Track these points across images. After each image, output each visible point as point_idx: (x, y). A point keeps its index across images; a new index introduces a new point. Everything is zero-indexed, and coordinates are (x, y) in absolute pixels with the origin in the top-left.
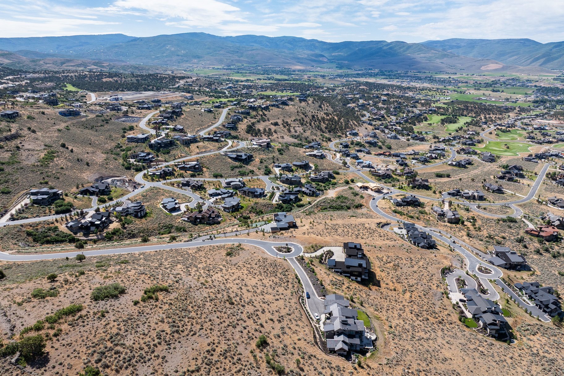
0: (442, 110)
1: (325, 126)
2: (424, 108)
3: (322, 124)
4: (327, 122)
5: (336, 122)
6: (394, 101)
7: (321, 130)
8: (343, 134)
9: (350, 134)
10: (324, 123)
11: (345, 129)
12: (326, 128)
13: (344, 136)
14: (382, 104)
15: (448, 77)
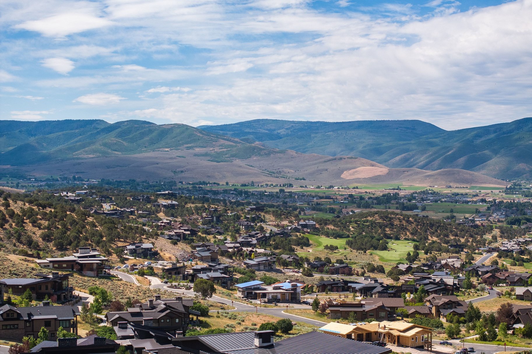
0: (331, 227)
1: (39, 232)
2: (285, 223)
3: (29, 227)
4: (45, 223)
5: (74, 222)
6: (197, 209)
7: (30, 243)
8: (110, 254)
9: (133, 253)
10: (34, 223)
11: (111, 240)
12: (47, 238)
13: (114, 257)
14: (166, 214)
15: (277, 190)
